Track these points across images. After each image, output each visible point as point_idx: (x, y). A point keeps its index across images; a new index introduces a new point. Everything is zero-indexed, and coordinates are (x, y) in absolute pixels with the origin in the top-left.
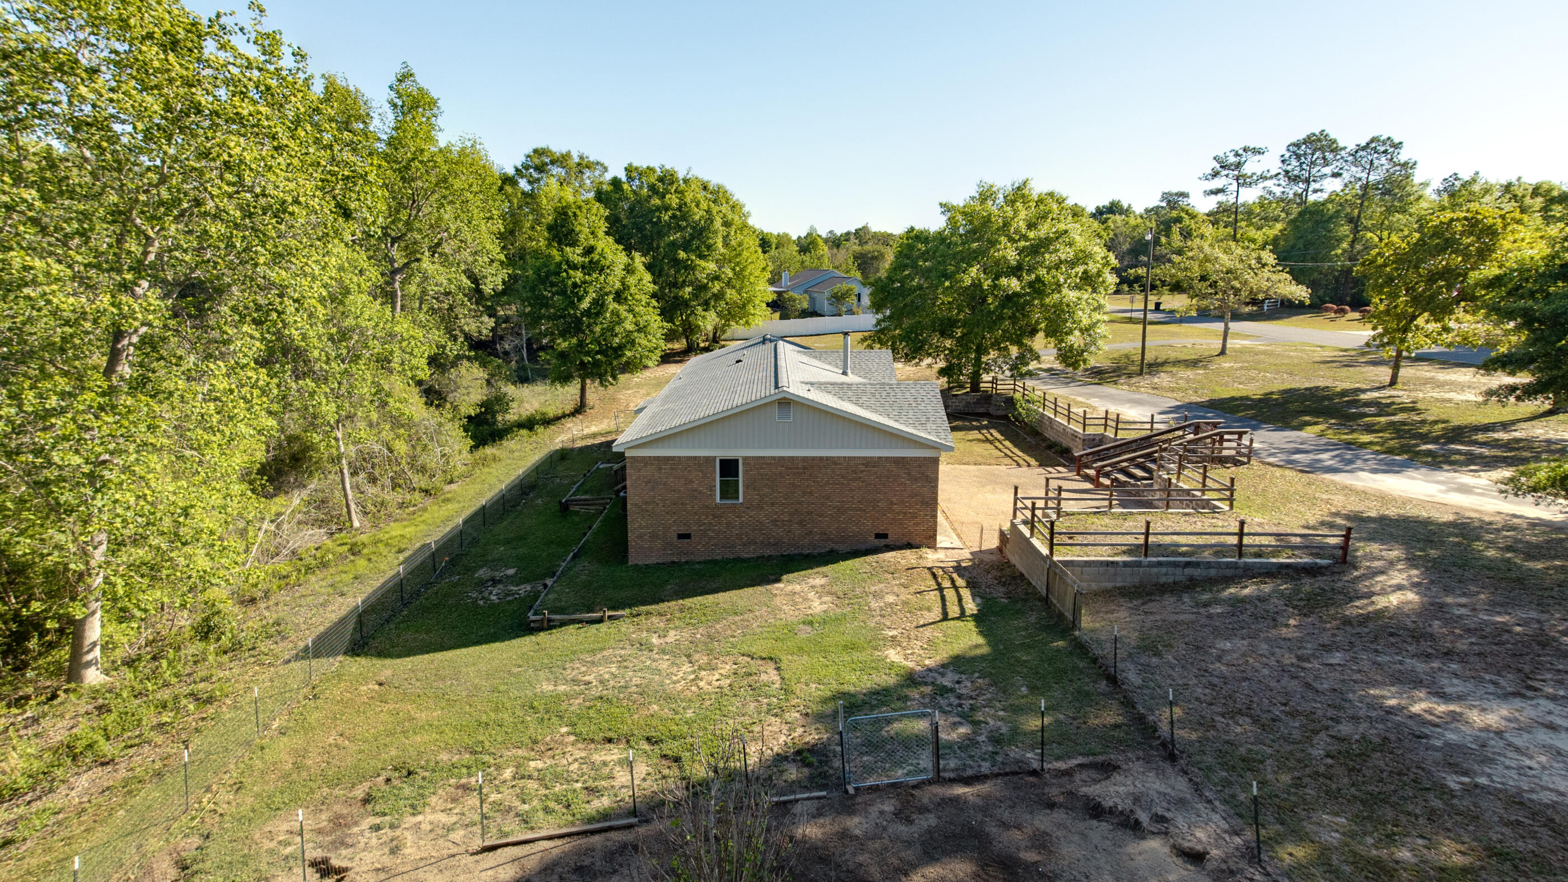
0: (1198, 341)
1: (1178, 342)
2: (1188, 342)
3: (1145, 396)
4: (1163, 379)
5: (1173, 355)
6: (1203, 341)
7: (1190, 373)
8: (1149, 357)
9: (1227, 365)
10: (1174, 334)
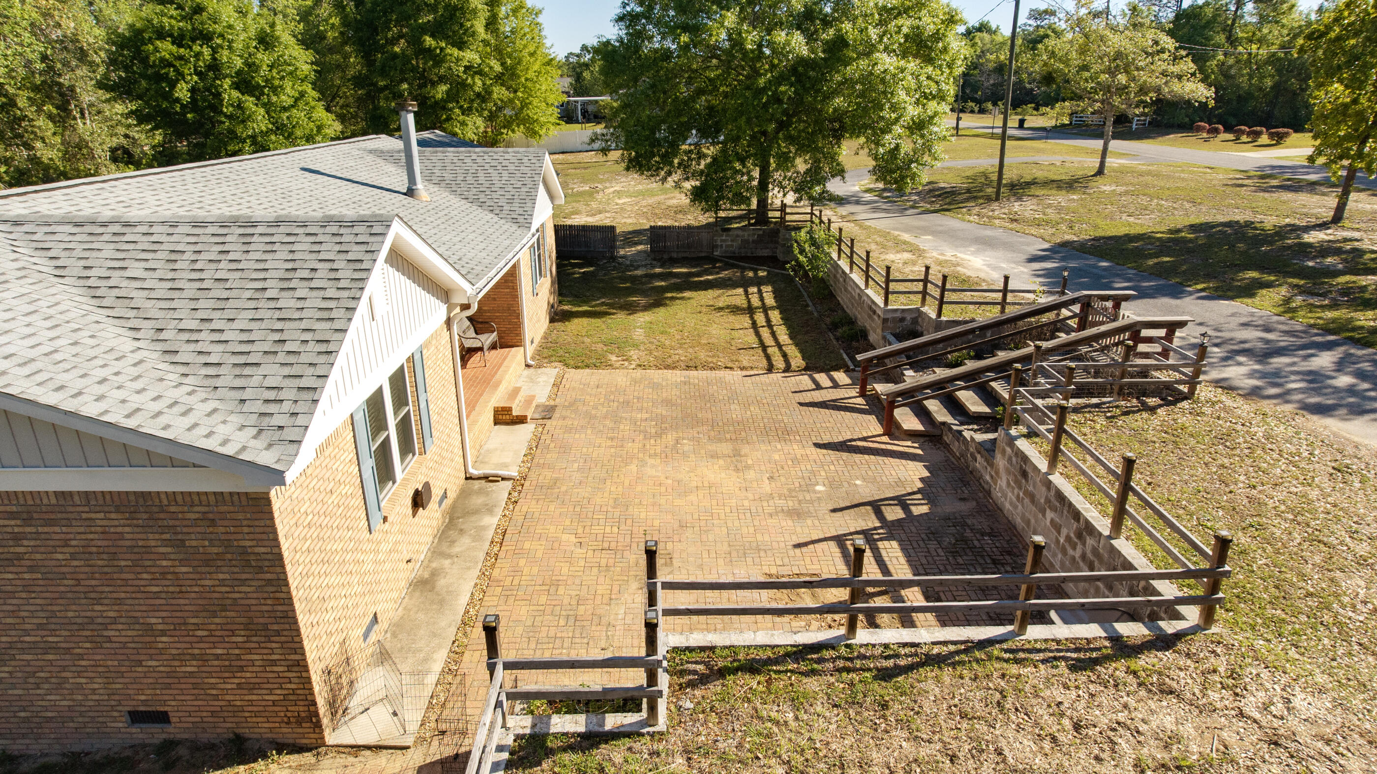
0: (1068, 158)
1: (1044, 159)
2: (1057, 159)
3: (998, 233)
4: (1026, 208)
5: (1040, 174)
6: (1074, 159)
7: (1061, 198)
8: (1009, 175)
9: (1107, 188)
10: (1039, 151)
